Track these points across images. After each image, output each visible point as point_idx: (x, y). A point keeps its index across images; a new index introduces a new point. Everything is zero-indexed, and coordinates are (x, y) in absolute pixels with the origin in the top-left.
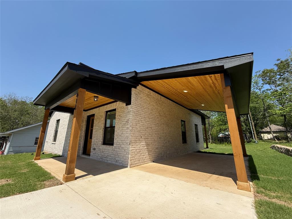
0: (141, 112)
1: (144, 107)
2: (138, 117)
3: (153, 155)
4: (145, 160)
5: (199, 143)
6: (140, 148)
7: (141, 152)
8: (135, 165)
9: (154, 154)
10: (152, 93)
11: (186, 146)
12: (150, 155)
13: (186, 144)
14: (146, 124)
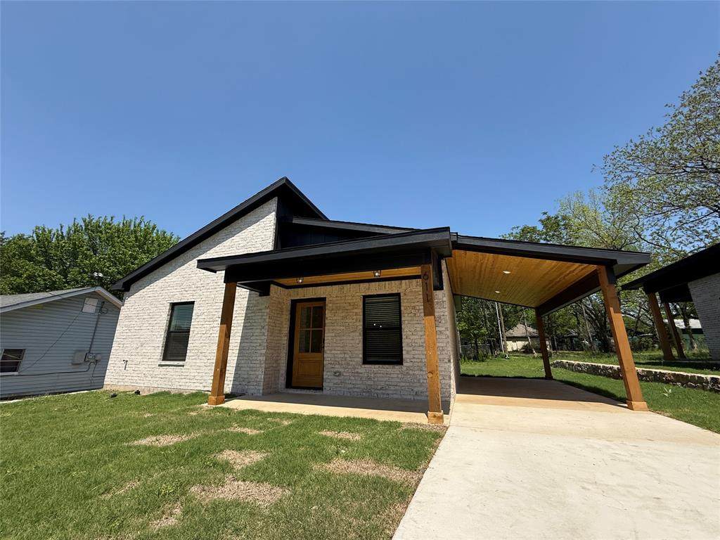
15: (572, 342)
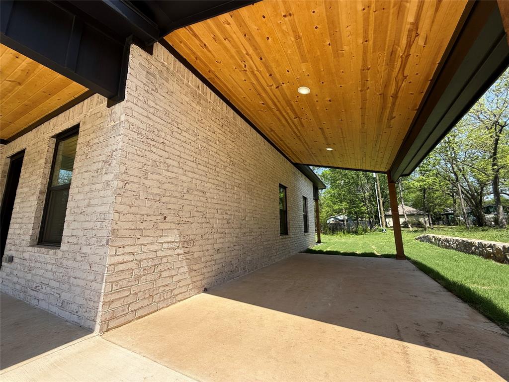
0: (168, 137)
1: (180, 126)
2: (154, 149)
3: (205, 270)
4: (176, 292)
5: (308, 233)
6: (159, 254)
7: (160, 268)
8: (129, 317)
9: (209, 266)
10: (208, 95)
11: (287, 240)
12: (193, 273)
13: (287, 236)
14: (184, 178)
15: (448, 218)
